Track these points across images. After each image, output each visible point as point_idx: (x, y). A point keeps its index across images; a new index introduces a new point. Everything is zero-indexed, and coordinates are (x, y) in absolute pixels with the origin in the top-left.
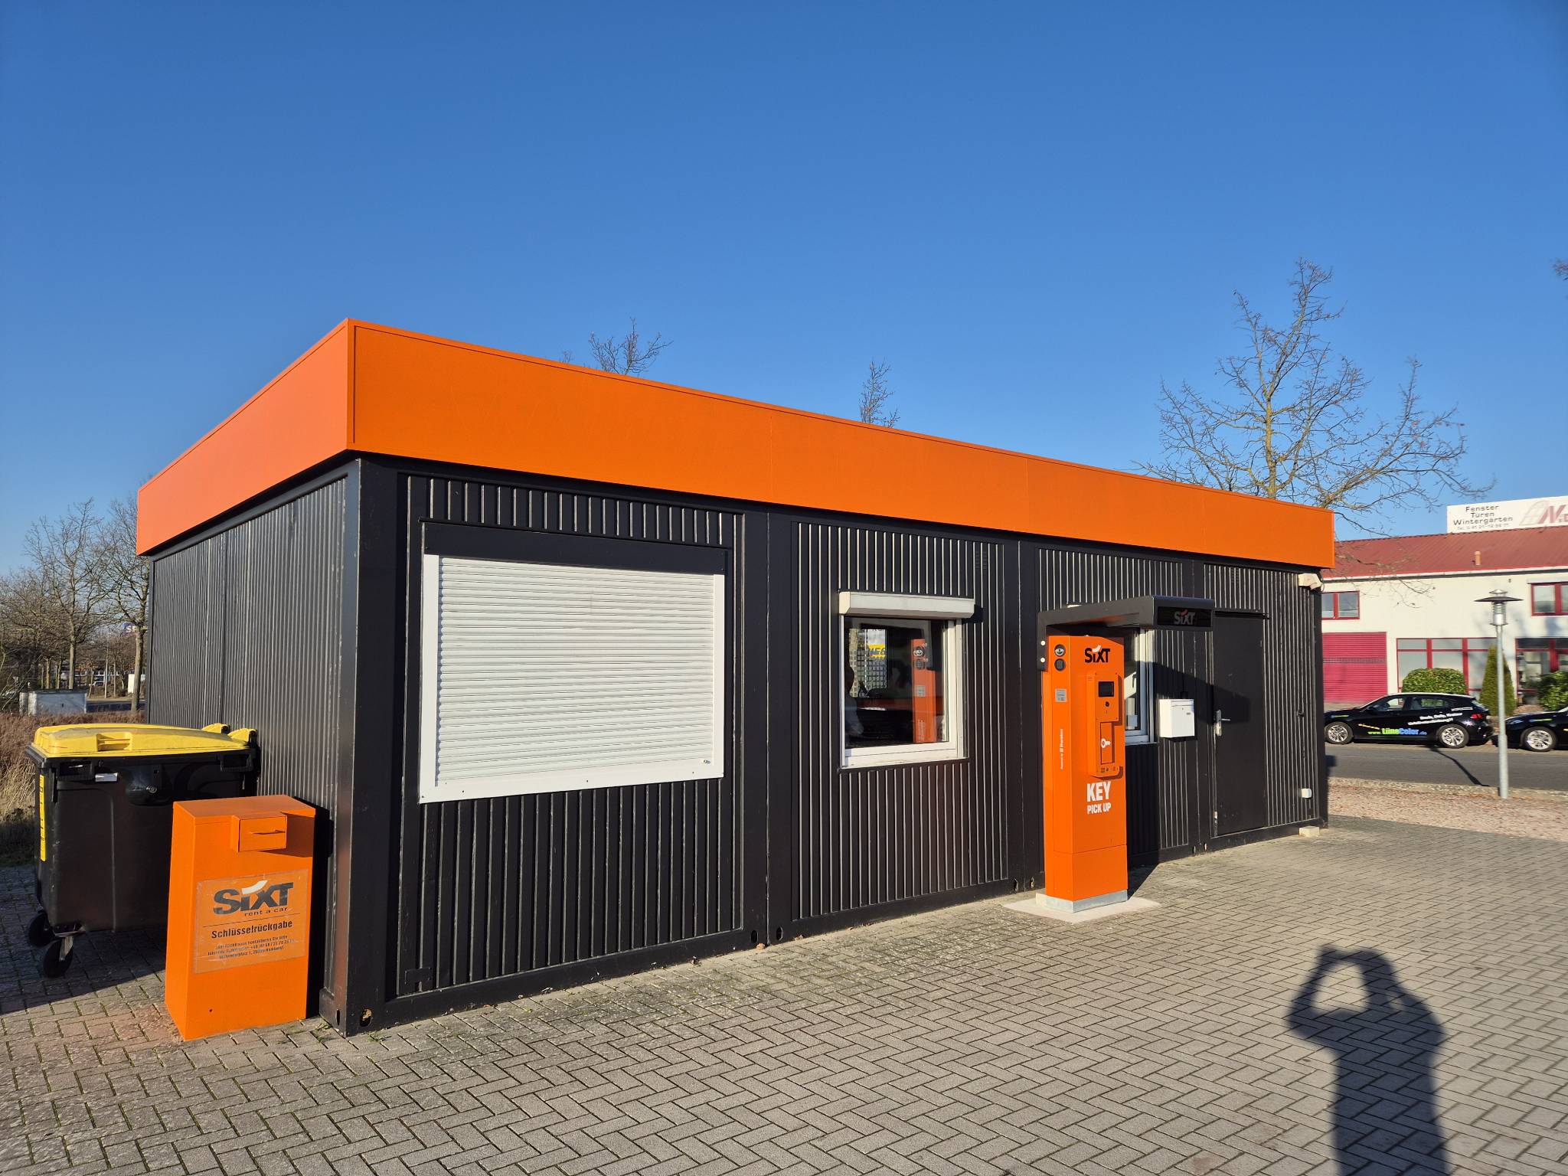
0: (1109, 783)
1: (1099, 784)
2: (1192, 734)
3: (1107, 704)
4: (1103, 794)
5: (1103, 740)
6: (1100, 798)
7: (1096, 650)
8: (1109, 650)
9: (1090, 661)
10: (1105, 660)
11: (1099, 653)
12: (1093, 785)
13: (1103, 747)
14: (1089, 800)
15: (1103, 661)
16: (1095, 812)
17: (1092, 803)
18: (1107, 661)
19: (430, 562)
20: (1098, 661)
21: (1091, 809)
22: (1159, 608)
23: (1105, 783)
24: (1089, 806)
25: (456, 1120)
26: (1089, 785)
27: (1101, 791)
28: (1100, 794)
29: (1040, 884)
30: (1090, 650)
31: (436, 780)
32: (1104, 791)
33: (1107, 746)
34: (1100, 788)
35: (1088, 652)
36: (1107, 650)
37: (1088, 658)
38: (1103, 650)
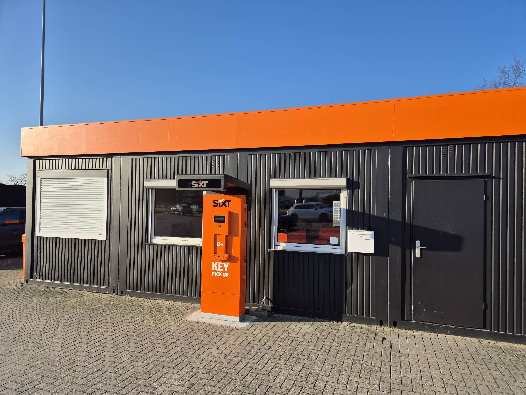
0: (228, 264)
1: (220, 263)
3: (220, 226)
5: (218, 243)
7: (221, 201)
8: (230, 201)
10: (227, 206)
11: (223, 202)
12: (216, 263)
13: (218, 246)
15: (225, 206)
16: (218, 276)
17: (215, 271)
18: (228, 206)
20: (222, 206)
23: (224, 264)
26: (213, 263)
28: (221, 268)
30: (217, 201)
31: (40, 231)
32: (224, 267)
33: (221, 246)
34: (221, 265)
35: (215, 202)
36: (229, 201)
37: (216, 205)
38: (226, 201)
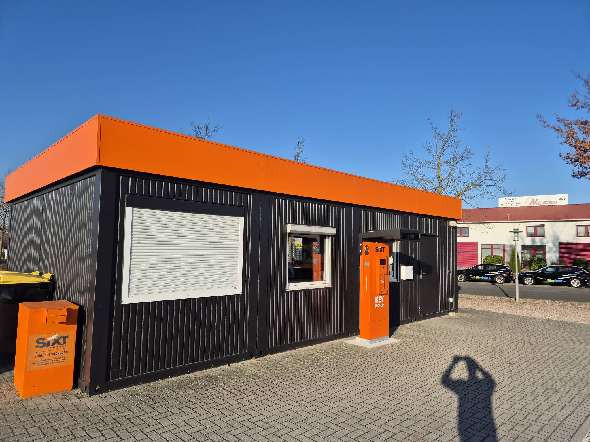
0: (383, 296)
2: (412, 278)
3: (383, 267)
4: (381, 300)
5: (381, 281)
6: (380, 302)
7: (379, 248)
8: (384, 248)
9: (377, 252)
12: (378, 297)
13: (381, 283)
14: (376, 303)
15: (382, 252)
16: (378, 307)
17: (377, 304)
18: (383, 252)
19: (128, 210)
20: (380, 252)
21: (377, 306)
22: (402, 233)
23: (382, 296)
24: (376, 305)
25: (134, 429)
26: (376, 297)
27: (380, 299)
28: (380, 301)
29: (358, 333)
30: (378, 247)
31: (129, 295)
32: (381, 299)
33: (383, 283)
34: (380, 298)
35: (377, 248)
38: (382, 248)
